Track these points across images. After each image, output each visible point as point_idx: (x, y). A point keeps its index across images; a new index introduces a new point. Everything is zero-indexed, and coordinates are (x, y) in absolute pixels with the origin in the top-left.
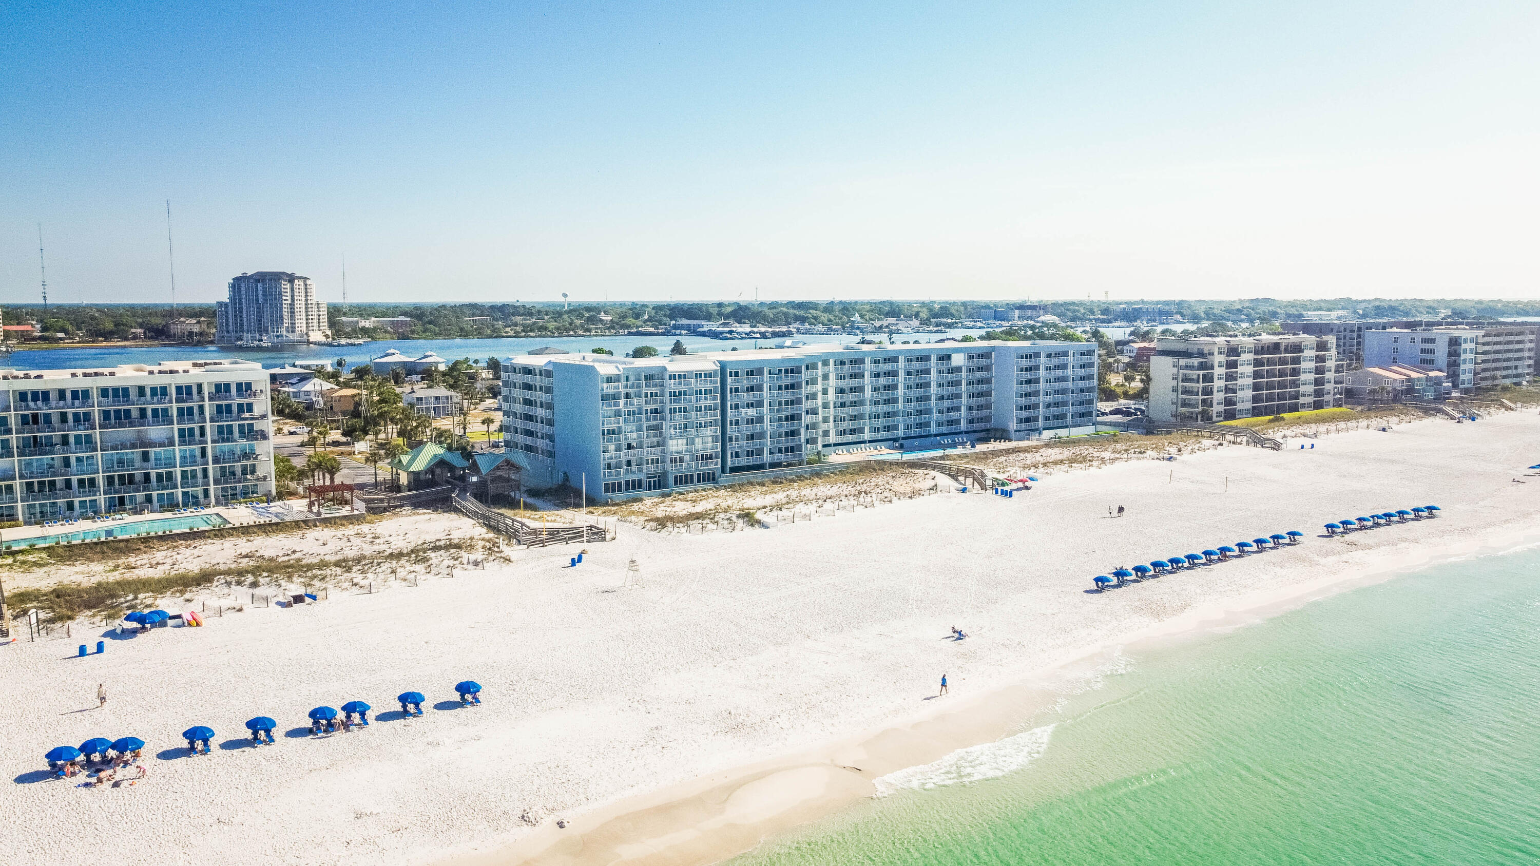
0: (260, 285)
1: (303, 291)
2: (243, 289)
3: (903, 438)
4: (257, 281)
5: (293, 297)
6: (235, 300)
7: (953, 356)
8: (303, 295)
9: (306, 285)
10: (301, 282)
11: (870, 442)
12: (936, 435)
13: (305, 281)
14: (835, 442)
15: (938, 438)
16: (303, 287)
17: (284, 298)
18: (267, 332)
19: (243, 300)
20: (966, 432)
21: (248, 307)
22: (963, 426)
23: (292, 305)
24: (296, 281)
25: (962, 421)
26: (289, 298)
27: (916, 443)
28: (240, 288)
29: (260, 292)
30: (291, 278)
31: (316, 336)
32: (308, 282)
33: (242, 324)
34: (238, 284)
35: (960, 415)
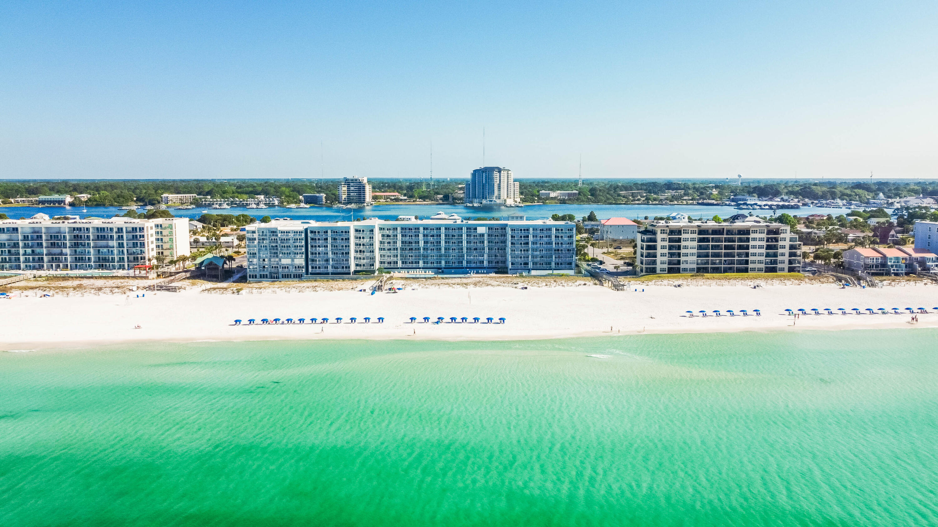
0: (484, 174)
1: (506, 177)
2: (477, 176)
3: (444, 268)
4: (483, 172)
5: (500, 180)
6: (473, 180)
7: (478, 228)
8: (506, 179)
9: (508, 174)
10: (506, 172)
11: (423, 268)
12: (466, 268)
13: (508, 172)
14: (401, 266)
15: (468, 269)
16: (506, 175)
17: (495, 181)
18: (486, 198)
19: (477, 182)
20: (488, 268)
21: (479, 186)
22: (486, 264)
23: (499, 184)
24: (502, 172)
25: (485, 262)
26: (498, 181)
27: (453, 271)
28: (475, 175)
29: (484, 178)
30: (500, 170)
31: (510, 202)
32: (509, 172)
33: (475, 194)
34: (475, 173)
35: (484, 258)
